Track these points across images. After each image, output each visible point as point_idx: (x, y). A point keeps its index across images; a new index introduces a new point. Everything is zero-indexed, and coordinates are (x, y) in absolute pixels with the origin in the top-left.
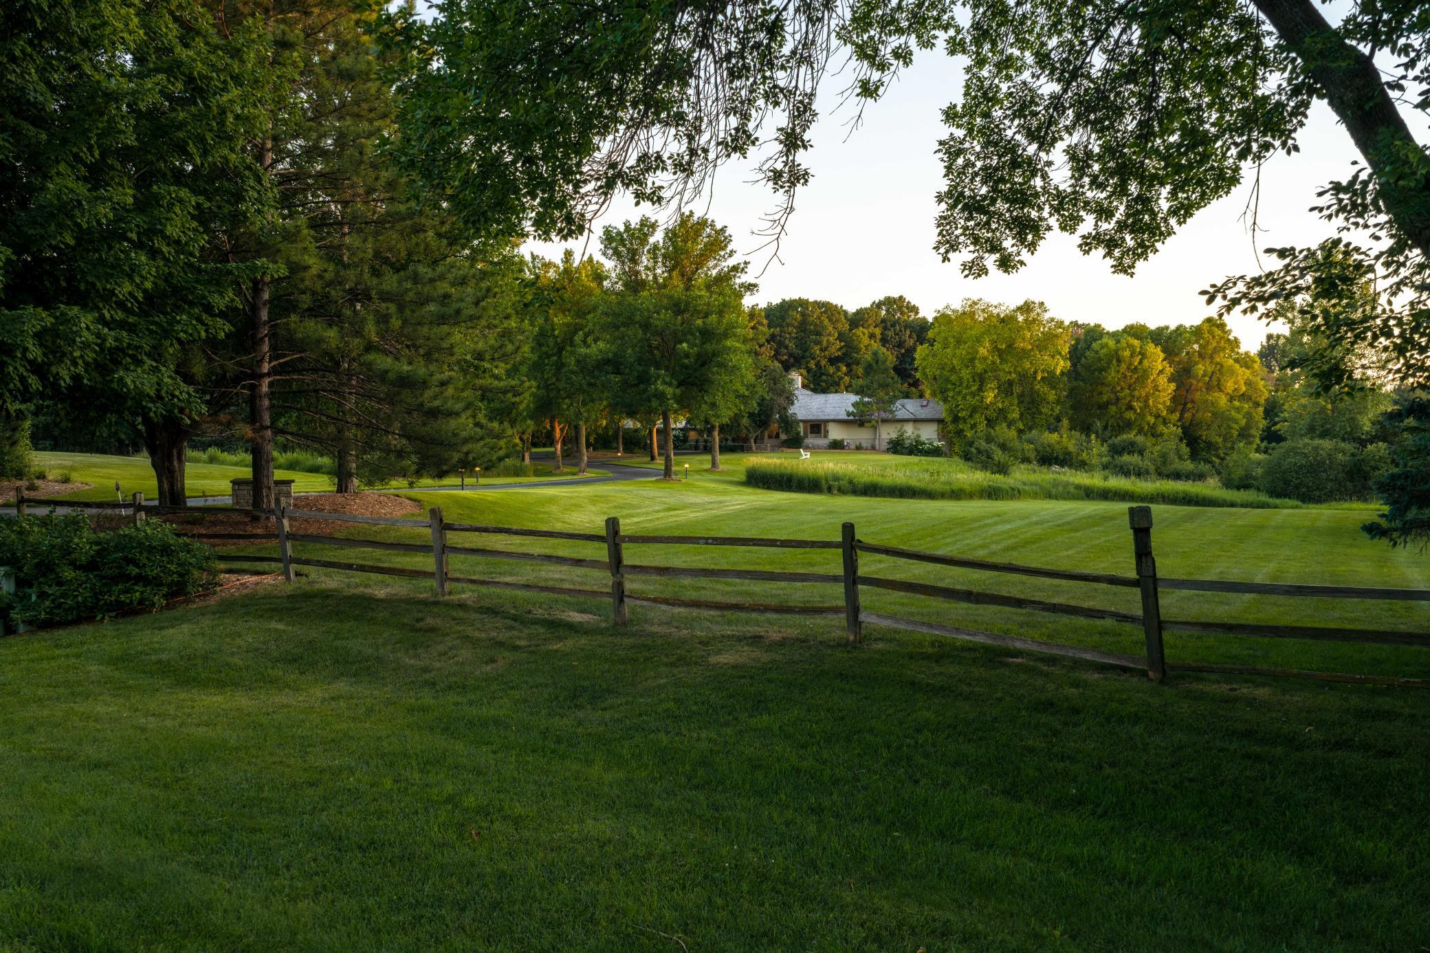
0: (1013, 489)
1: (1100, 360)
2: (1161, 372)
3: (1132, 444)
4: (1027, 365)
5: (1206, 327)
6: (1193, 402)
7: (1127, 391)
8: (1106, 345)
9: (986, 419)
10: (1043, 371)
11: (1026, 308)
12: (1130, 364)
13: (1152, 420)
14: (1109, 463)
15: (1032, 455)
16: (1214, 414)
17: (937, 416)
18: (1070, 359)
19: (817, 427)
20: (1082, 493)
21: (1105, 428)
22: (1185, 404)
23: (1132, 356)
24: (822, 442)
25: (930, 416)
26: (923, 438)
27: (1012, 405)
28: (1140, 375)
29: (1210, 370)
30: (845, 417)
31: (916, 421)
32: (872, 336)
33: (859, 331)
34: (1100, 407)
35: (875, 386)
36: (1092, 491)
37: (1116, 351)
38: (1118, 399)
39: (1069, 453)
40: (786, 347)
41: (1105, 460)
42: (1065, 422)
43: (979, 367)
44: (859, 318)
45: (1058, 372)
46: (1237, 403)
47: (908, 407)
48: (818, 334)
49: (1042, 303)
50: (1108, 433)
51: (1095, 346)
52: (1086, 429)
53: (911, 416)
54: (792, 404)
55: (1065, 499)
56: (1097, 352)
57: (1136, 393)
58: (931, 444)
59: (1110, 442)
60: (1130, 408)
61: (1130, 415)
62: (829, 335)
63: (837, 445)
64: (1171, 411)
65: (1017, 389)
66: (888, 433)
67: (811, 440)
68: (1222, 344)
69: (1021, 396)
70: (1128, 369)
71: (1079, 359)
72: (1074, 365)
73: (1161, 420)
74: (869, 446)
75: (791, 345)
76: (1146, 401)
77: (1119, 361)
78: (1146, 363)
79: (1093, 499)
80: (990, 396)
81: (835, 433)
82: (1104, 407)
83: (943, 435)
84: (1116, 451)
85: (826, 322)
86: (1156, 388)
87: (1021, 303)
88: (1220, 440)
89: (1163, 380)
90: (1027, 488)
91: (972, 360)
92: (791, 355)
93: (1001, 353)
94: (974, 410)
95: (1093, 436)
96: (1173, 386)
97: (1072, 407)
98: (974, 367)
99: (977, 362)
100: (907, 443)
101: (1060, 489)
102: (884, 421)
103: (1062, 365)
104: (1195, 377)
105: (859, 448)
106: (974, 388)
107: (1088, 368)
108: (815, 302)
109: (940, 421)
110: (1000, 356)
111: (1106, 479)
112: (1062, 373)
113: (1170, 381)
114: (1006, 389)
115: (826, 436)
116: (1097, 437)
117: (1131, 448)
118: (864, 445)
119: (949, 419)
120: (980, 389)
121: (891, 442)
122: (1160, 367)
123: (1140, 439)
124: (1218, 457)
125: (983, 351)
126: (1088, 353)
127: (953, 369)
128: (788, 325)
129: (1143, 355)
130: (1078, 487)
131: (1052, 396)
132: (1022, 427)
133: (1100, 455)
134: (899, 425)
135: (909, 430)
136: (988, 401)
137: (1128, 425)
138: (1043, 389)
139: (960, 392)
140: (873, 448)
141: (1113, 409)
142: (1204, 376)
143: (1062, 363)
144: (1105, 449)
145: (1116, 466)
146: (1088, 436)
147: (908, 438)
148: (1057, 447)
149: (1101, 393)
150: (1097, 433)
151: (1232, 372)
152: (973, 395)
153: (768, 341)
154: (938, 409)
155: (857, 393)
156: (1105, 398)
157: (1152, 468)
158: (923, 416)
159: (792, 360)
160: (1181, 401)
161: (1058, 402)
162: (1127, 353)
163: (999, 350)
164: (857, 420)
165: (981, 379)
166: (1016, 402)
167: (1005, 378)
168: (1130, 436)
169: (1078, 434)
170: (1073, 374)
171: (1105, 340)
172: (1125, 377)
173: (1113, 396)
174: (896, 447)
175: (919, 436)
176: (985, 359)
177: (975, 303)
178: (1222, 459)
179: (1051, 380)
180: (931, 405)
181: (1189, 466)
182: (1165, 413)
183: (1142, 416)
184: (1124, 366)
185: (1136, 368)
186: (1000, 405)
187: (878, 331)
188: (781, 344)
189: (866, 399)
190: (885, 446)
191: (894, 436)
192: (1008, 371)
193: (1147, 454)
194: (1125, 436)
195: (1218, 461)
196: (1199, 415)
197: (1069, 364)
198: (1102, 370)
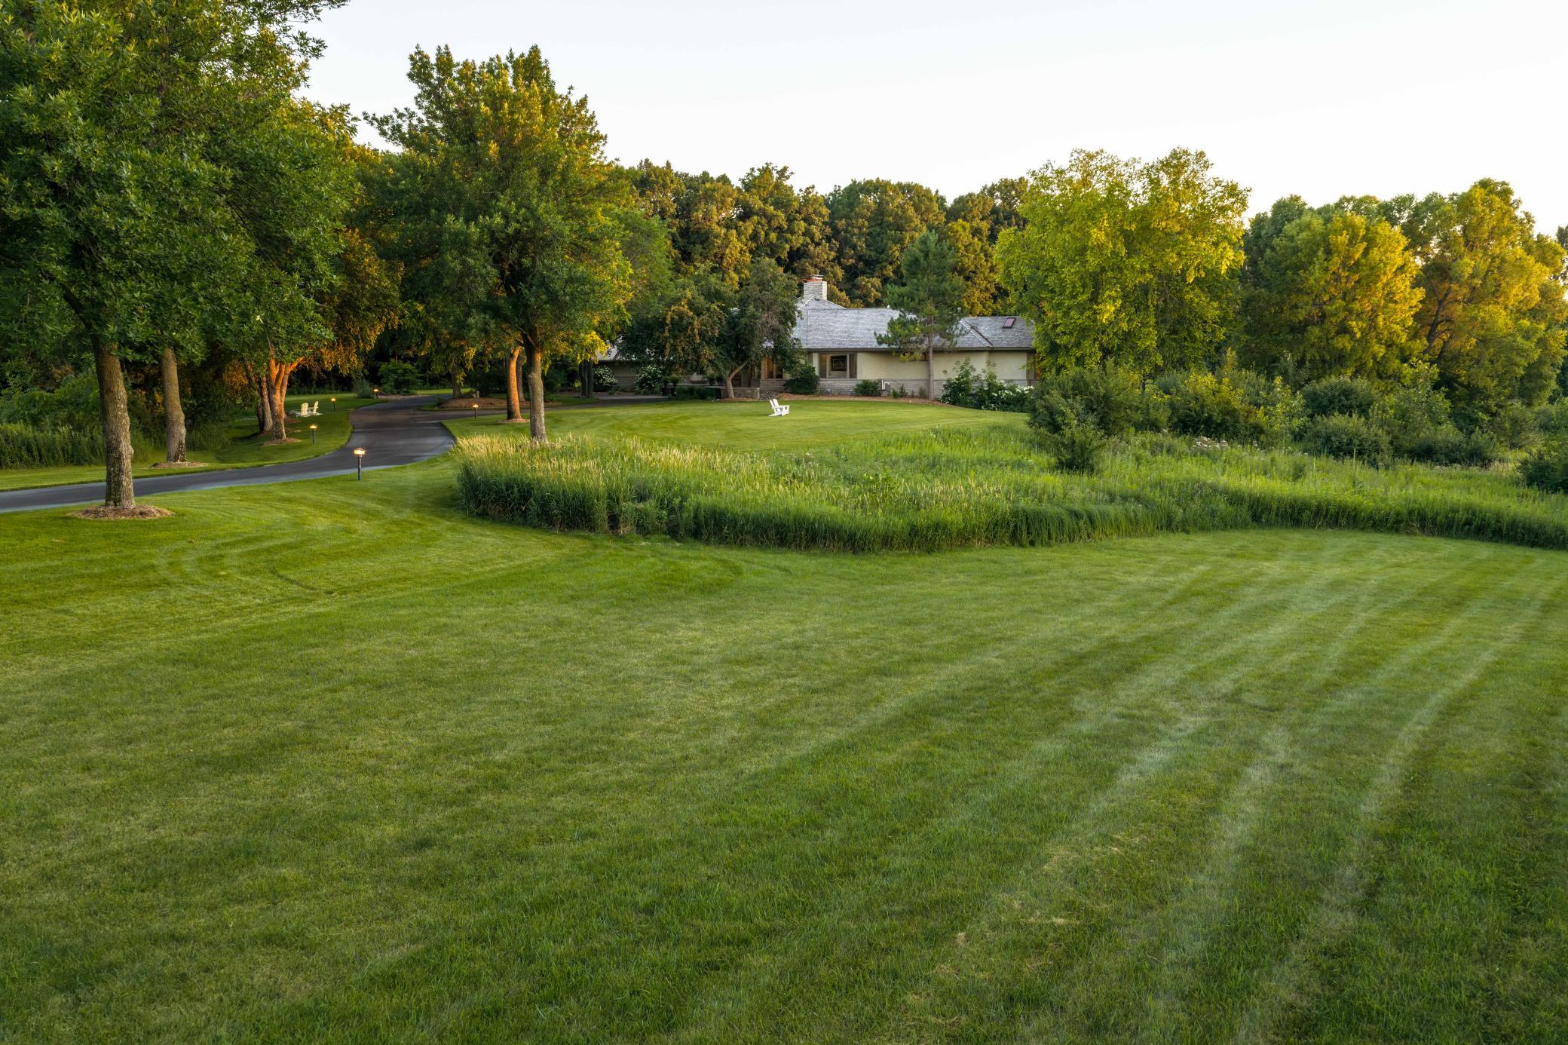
0: (1077, 515)
1: (1296, 250)
2: (1401, 269)
3: (1347, 393)
4: (1172, 258)
5: (1480, 193)
6: (1449, 320)
7: (1340, 303)
8: (1308, 226)
9: (1102, 348)
10: (1197, 269)
11: (1175, 163)
12: (1348, 257)
13: (1380, 350)
14: (1304, 429)
15: (1163, 415)
16: (1483, 341)
17: (1024, 345)
18: (1247, 251)
19: (841, 360)
20: (1244, 512)
21: (1301, 363)
22: (1434, 325)
23: (1352, 242)
24: (847, 384)
25: (1015, 344)
26: (1000, 380)
27: (1144, 325)
28: (1365, 274)
29: (1483, 266)
30: (875, 345)
31: (992, 351)
32: (976, 232)
33: (958, 225)
34: (1293, 329)
35: (922, 294)
36: (1267, 509)
37: (1325, 237)
38: (1323, 317)
39: (1232, 412)
40: (854, 247)
41: (1296, 423)
42: (1231, 355)
43: (1093, 261)
44: (963, 208)
45: (1224, 269)
46: (1526, 323)
47: (982, 329)
48: (900, 228)
49: (1202, 154)
50: (1304, 374)
51: (1288, 228)
52: (1268, 365)
53: (986, 344)
54: (794, 324)
55: (1203, 529)
56: (1292, 239)
57: (1356, 306)
58: (1012, 389)
59: (1308, 388)
60: (1344, 330)
61: (1343, 343)
62: (915, 230)
63: (869, 390)
64: (1414, 336)
65: (1153, 300)
66: (945, 371)
67: (830, 382)
68: (1506, 222)
69: (1161, 313)
70: (1344, 264)
71: (1261, 252)
72: (1253, 262)
73: (1395, 351)
74: (917, 392)
75: (861, 244)
76: (1372, 319)
77: (1329, 252)
78: (1375, 254)
79: (1269, 524)
80: (1108, 311)
81: (868, 370)
82: (1299, 329)
83: (1035, 375)
84: (1319, 406)
85: (911, 211)
86: (1390, 297)
87: (1164, 154)
88: (1491, 384)
89: (1403, 284)
90: (1112, 509)
91: (1082, 251)
92: (860, 258)
93: (1129, 239)
94: (1083, 331)
95: (1278, 380)
96: (1420, 293)
97: (1248, 330)
98: (1084, 263)
99: (1089, 257)
100: (974, 387)
101: (1196, 506)
102: (939, 351)
103: (1230, 258)
104: (1457, 279)
105: (900, 395)
106: (1082, 298)
107: (1275, 266)
108: (899, 185)
109: (1030, 352)
110: (1128, 244)
111: (1298, 473)
112: (1231, 272)
113: (1416, 284)
114: (1135, 300)
115: (853, 375)
116: (1285, 381)
117: (1346, 402)
118: (908, 391)
119: (1041, 349)
120: (1094, 299)
121: (949, 385)
122: (1400, 262)
123: (1361, 384)
124: (1487, 410)
125: (1097, 235)
126: (1276, 241)
127: (1052, 268)
128: (859, 216)
129: (1370, 241)
130: (1235, 499)
131: (1213, 311)
132: (1160, 362)
133: (1291, 416)
134: (962, 359)
135: (980, 367)
136: (1104, 318)
137: (1340, 359)
138: (1196, 298)
139: (1060, 305)
140: (923, 395)
141: (1314, 332)
142: (1473, 276)
143: (1230, 253)
144: (1298, 402)
145: (1317, 435)
146: (1270, 377)
147: (977, 379)
148: (1210, 400)
149: (1296, 306)
150: (1285, 374)
151: (1521, 269)
152: (1082, 308)
153: (828, 240)
154: (1026, 331)
155: (895, 306)
156: (1302, 315)
157: (1385, 439)
158: (1004, 344)
159: (861, 265)
160: (1428, 322)
161: (1223, 321)
162: (1343, 239)
163: (1124, 232)
164: (892, 349)
165: (1095, 284)
166: (1152, 320)
167: (1133, 280)
168: (1344, 378)
169: (1252, 374)
170: (1252, 274)
171: (1306, 218)
172: (1338, 279)
173: (1315, 311)
174: (958, 394)
175: (992, 376)
176: (1101, 247)
177: (1091, 157)
178: (1493, 415)
179: (1210, 283)
180: (1018, 325)
181: (1448, 433)
182: (1404, 338)
183: (1364, 342)
184: (1336, 259)
185: (1357, 264)
186: (1125, 326)
187: (985, 226)
188: (845, 242)
189: (911, 316)
190: (938, 391)
191: (954, 376)
192: (1138, 272)
193: (1374, 412)
194: (1333, 379)
195: (1486, 418)
196: (1456, 344)
197: (1242, 257)
198: (1297, 267)
